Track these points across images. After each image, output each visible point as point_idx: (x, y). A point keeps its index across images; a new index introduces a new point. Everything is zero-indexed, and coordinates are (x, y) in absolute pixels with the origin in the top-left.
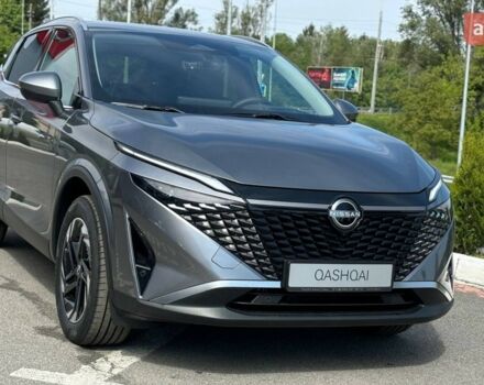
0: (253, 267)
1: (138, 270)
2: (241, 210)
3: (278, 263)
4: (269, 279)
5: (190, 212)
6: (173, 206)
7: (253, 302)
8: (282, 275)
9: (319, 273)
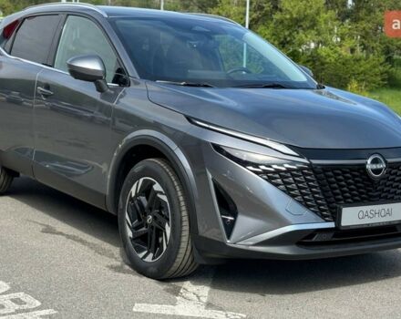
0: (316, 212)
1: (224, 220)
2: (305, 169)
3: (333, 208)
4: (327, 221)
5: (265, 172)
6: (251, 168)
7: (314, 239)
8: (336, 217)
9: (361, 214)
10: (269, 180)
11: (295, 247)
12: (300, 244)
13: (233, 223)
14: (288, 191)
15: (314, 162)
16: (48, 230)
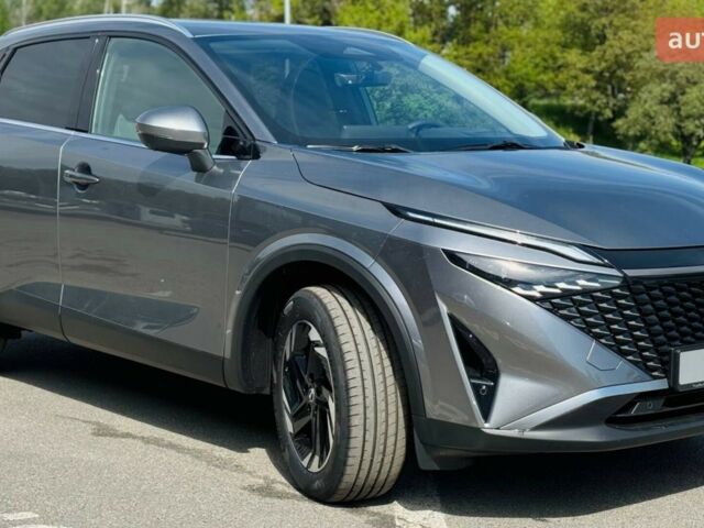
0: (635, 363)
1: (476, 387)
2: (616, 286)
3: (664, 354)
6: (519, 290)
7: (633, 412)
8: (670, 369)
10: (554, 309)
11: (604, 427)
12: (612, 421)
13: (492, 392)
14: (587, 329)
15: (631, 273)
16: (102, 431)
